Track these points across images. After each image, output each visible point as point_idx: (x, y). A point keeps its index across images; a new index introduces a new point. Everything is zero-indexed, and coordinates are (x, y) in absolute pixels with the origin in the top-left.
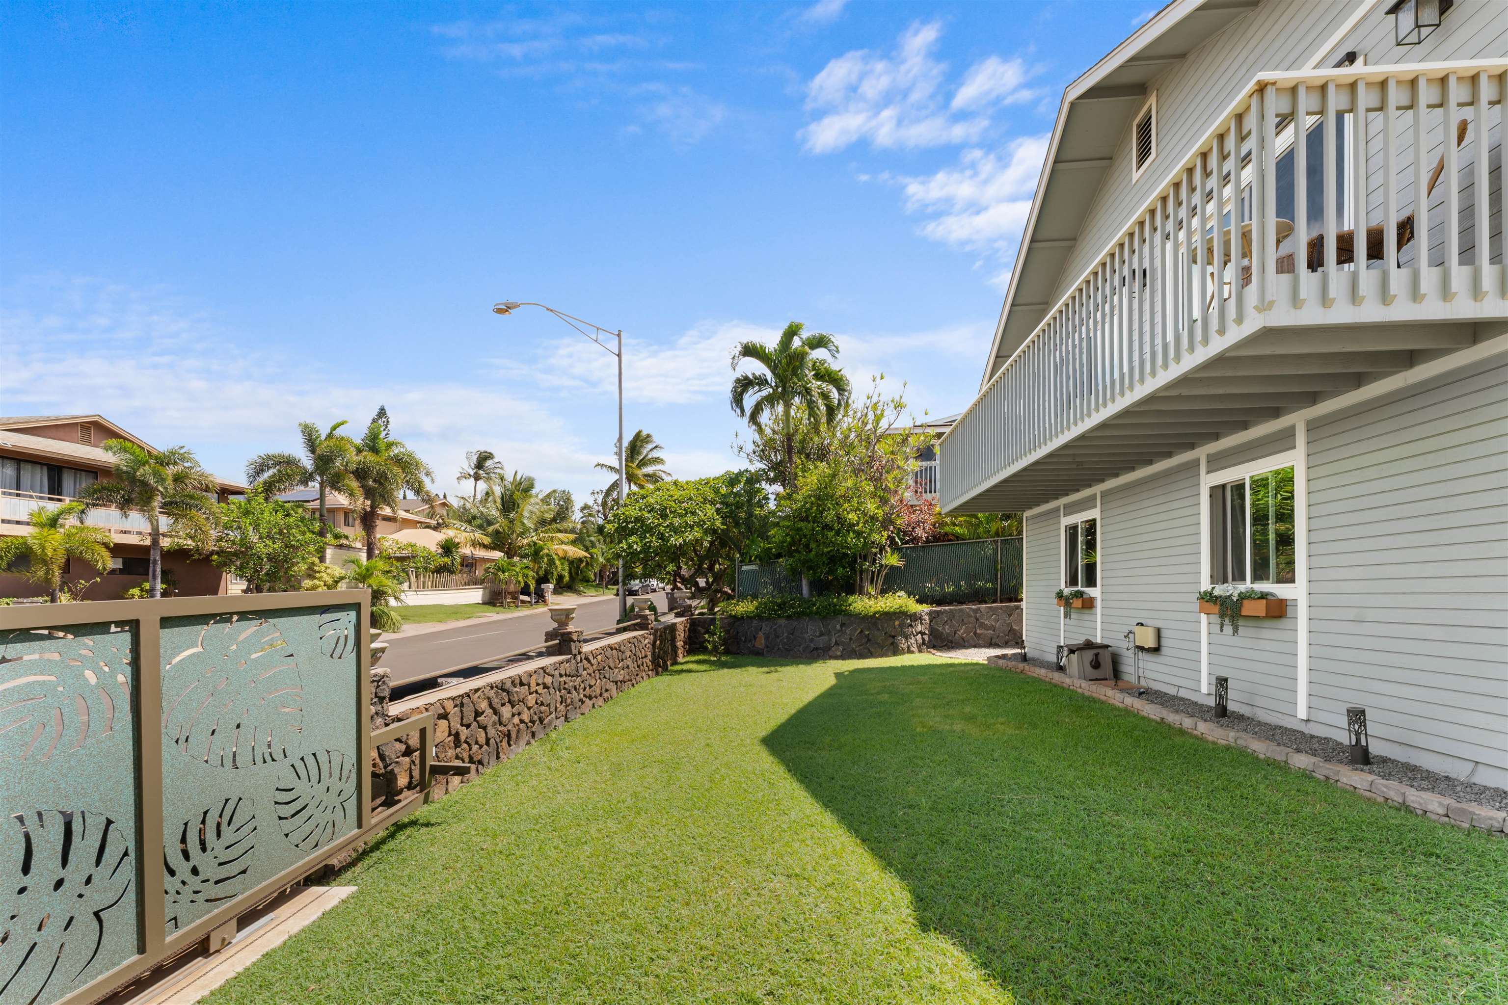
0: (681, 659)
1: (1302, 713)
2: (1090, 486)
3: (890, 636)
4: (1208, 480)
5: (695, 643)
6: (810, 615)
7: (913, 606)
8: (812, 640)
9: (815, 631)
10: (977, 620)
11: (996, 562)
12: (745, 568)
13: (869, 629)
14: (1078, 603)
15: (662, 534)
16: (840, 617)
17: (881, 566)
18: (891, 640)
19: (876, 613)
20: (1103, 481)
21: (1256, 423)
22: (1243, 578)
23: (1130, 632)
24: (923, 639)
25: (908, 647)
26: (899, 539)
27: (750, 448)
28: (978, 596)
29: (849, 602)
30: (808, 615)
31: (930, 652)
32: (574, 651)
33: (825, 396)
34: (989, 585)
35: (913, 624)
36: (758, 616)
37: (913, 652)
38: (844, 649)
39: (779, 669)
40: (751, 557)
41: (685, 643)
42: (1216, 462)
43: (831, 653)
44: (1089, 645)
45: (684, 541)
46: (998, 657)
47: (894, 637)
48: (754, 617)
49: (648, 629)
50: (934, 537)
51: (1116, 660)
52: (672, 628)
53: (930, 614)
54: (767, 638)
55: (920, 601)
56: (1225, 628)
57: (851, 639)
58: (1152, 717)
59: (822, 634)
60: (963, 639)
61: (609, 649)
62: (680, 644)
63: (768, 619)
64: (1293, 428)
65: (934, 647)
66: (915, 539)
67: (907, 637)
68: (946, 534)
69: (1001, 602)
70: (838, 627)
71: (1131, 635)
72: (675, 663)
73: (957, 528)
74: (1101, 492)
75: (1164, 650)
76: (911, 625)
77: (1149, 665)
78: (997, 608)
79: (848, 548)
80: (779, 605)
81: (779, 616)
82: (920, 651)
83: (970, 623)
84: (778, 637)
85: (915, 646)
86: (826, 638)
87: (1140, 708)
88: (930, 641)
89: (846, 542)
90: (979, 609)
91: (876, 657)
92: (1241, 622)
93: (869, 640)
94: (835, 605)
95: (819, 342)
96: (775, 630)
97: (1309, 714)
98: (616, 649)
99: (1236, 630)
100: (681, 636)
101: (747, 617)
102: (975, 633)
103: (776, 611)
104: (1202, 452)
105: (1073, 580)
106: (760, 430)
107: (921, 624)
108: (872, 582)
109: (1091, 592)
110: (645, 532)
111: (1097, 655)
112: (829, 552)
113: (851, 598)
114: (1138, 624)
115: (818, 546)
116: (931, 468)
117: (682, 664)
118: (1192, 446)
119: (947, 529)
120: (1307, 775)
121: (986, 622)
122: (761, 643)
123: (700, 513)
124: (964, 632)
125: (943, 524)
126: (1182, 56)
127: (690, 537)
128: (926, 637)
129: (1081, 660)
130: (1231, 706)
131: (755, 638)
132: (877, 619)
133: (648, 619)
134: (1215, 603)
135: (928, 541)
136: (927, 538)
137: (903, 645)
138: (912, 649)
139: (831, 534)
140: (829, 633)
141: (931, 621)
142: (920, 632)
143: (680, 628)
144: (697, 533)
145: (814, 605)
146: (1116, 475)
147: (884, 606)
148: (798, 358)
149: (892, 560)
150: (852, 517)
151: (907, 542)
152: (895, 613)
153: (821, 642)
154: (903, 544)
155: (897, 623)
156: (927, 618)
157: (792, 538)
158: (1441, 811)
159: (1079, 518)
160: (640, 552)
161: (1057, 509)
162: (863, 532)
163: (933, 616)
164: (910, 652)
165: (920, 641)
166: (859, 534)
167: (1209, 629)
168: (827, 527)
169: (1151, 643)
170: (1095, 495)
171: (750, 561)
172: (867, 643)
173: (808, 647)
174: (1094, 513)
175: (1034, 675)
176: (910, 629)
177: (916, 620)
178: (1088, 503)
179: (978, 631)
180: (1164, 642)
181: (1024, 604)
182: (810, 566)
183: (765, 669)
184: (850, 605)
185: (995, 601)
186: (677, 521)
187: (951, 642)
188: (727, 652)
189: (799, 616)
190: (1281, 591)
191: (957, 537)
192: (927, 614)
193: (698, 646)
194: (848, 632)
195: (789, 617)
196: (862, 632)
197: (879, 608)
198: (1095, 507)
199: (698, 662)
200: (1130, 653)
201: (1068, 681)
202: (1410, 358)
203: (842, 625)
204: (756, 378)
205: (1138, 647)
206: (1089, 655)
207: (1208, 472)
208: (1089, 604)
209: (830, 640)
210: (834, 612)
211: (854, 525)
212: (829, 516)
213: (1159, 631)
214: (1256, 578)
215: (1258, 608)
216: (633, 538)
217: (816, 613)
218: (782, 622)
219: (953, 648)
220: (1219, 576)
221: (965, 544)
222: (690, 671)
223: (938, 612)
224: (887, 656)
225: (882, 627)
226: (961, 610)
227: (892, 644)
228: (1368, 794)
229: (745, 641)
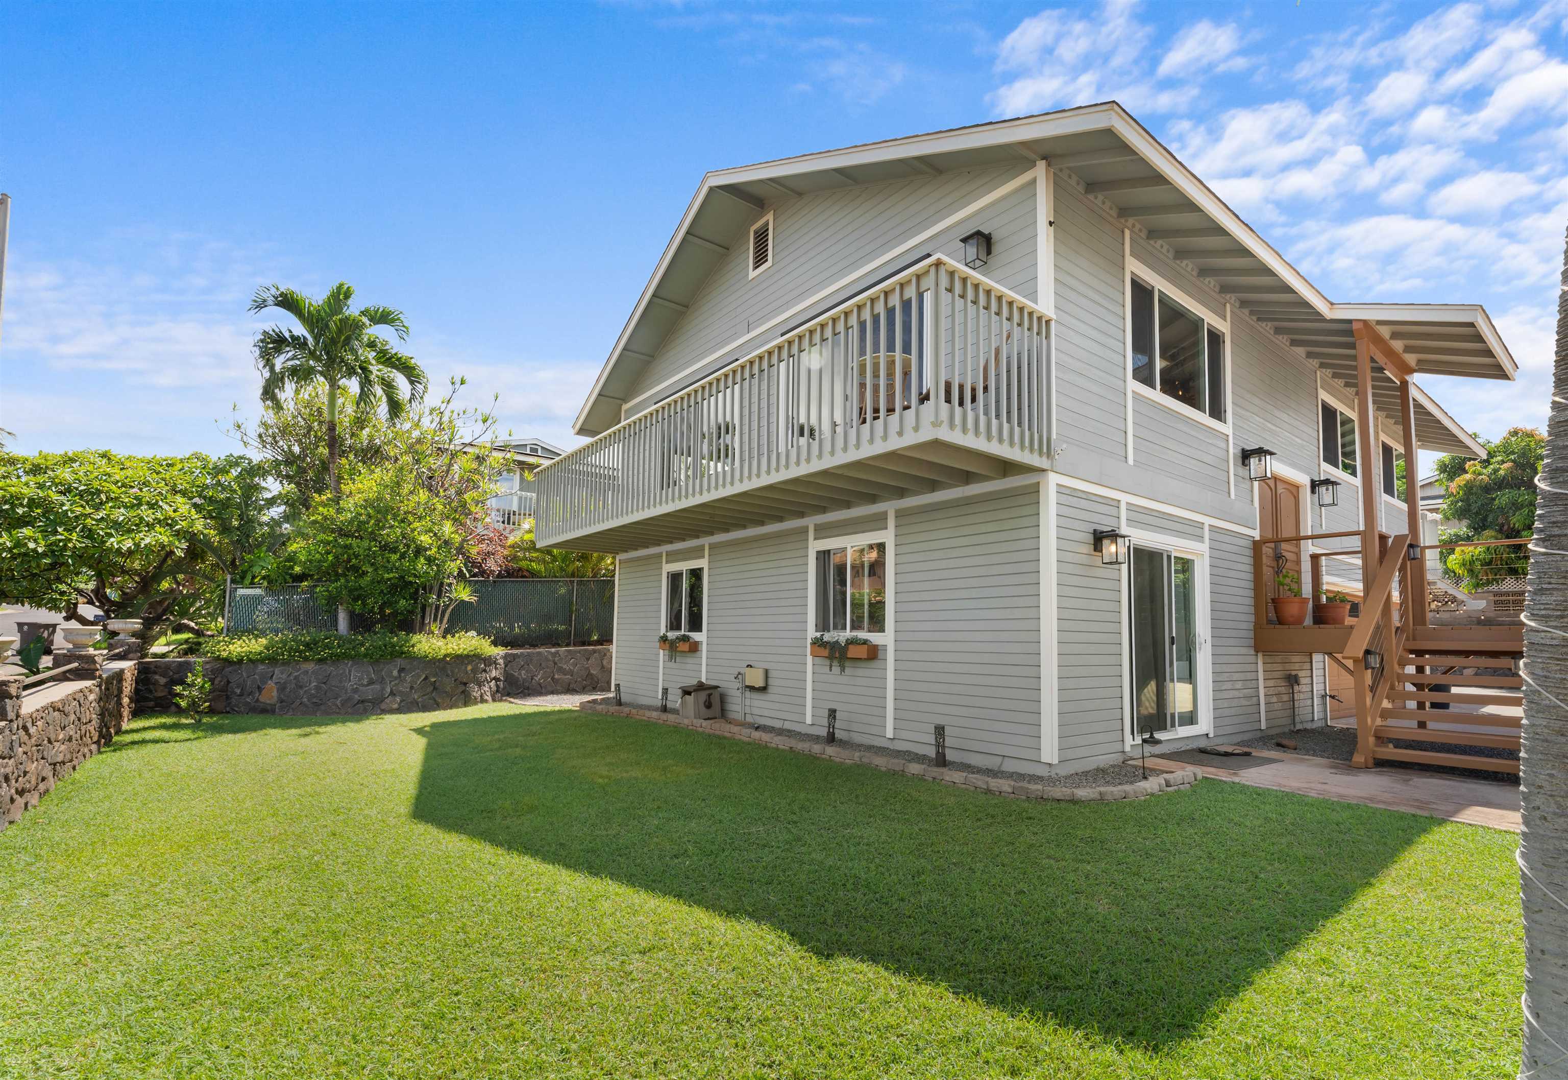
0: (125, 726)
1: (890, 734)
2: (698, 537)
3: (461, 683)
4: (815, 546)
5: (146, 699)
6: (355, 658)
7: (487, 648)
8: (355, 691)
9: (361, 679)
10: (555, 663)
11: (571, 603)
12: (241, 592)
13: (436, 675)
14: (684, 647)
15: (90, 530)
16: (399, 661)
17: (450, 599)
18: (462, 688)
19: (446, 656)
20: (712, 534)
21: (859, 505)
22: (844, 628)
23: (739, 674)
24: (497, 686)
25: (481, 696)
26: (467, 570)
27: (253, 429)
28: (552, 639)
29: (412, 642)
30: (352, 658)
31: (505, 700)
32: (11, 715)
33: (389, 386)
34: (562, 628)
35: (487, 669)
36: (270, 659)
37: (486, 701)
38: (401, 701)
39: (322, 729)
40: (254, 577)
41: (131, 701)
42: (823, 531)
43: (383, 706)
44: (701, 687)
45: (137, 545)
46: (588, 702)
47: (465, 684)
48: (262, 661)
49: (94, 678)
50: (507, 571)
51: (723, 698)
52: (119, 676)
53: (505, 657)
54: (282, 688)
55: (495, 643)
56: (833, 668)
57: (412, 688)
58: (781, 747)
59: (371, 682)
60: (540, 684)
61: (51, 710)
62: (126, 701)
63: (285, 663)
64: (886, 513)
65: (509, 695)
66: (483, 573)
67: (480, 684)
68: (520, 569)
69: (575, 645)
70: (395, 673)
71: (740, 676)
72: (119, 732)
73: (533, 564)
74: (710, 544)
75: (771, 689)
76: (485, 671)
77: (756, 703)
78: (576, 652)
79: (415, 576)
80: (307, 645)
81: (306, 659)
82: (494, 700)
83: (548, 667)
84: (301, 687)
85: (489, 694)
86: (377, 687)
87: (768, 740)
88: (503, 689)
89: (415, 569)
90: (557, 652)
91: (445, 709)
92: (847, 664)
93: (435, 689)
94: (394, 646)
95: (383, 318)
96: (296, 678)
97: (894, 734)
98: (59, 710)
99: (843, 669)
100: (128, 687)
101: (250, 660)
102: (553, 679)
103: (300, 652)
104: (810, 522)
105: (675, 624)
106: (278, 407)
107: (496, 668)
108: (435, 620)
109: (696, 636)
110: (55, 523)
111: (710, 695)
112: (389, 579)
113: (416, 638)
114: (748, 666)
115: (376, 570)
116: (526, 498)
117: (127, 732)
118: (802, 515)
119: (524, 564)
120: (921, 778)
121: (565, 667)
122: (270, 694)
123: (165, 507)
124: (542, 678)
125: (515, 558)
126: (800, 194)
127: (148, 540)
128: (501, 684)
129: (696, 702)
130: (839, 734)
131: (260, 689)
132: (448, 663)
133: (95, 662)
134: (825, 648)
135: (500, 575)
136: (500, 572)
137: (476, 694)
138: (486, 697)
139: (394, 557)
140: (382, 681)
141: (506, 666)
142: (495, 678)
143: (128, 675)
144: (162, 536)
145: (362, 645)
146: (727, 530)
147: (456, 647)
148: (352, 328)
149: (464, 594)
150: (425, 539)
151: (475, 575)
152: (467, 656)
153: (370, 692)
154: (471, 576)
155: (469, 668)
156: (501, 661)
157: (336, 557)
158: (1010, 790)
159: (684, 566)
160: (45, 555)
161: (660, 555)
162: (435, 559)
163: (509, 660)
164: (483, 701)
165: (494, 688)
166: (430, 560)
167: (813, 669)
168: (387, 548)
169: (760, 683)
170: (703, 546)
171: (252, 583)
172: (433, 691)
173: (349, 699)
174: (702, 563)
175: (644, 718)
176: (484, 675)
177: (490, 665)
178: (697, 553)
179: (556, 676)
180: (771, 681)
181: (614, 648)
182: (357, 595)
183: (294, 731)
184: (413, 646)
185: (568, 645)
186: (120, 514)
187: (528, 688)
188: (211, 711)
189: (337, 659)
190: (875, 638)
191: (533, 574)
192: (502, 657)
193: (152, 704)
194: (408, 678)
195: (321, 661)
196: (426, 678)
197: (450, 651)
198: (703, 557)
199: (164, 727)
200: (738, 693)
201: (686, 721)
202: (967, 477)
203: (401, 670)
204: (292, 337)
205: (747, 687)
206: (703, 696)
207: (815, 539)
208: (695, 648)
209: (383, 689)
210: (391, 654)
211: (426, 550)
212: (391, 533)
213: (766, 672)
214: (853, 628)
215: (862, 652)
216: (27, 531)
217: (365, 656)
218: (310, 666)
219: (529, 695)
220: (823, 625)
221: (540, 581)
222: (144, 742)
223: (514, 656)
224: (457, 707)
225: (452, 672)
226: (539, 653)
227: (463, 692)
228: (964, 786)
229: (241, 695)
